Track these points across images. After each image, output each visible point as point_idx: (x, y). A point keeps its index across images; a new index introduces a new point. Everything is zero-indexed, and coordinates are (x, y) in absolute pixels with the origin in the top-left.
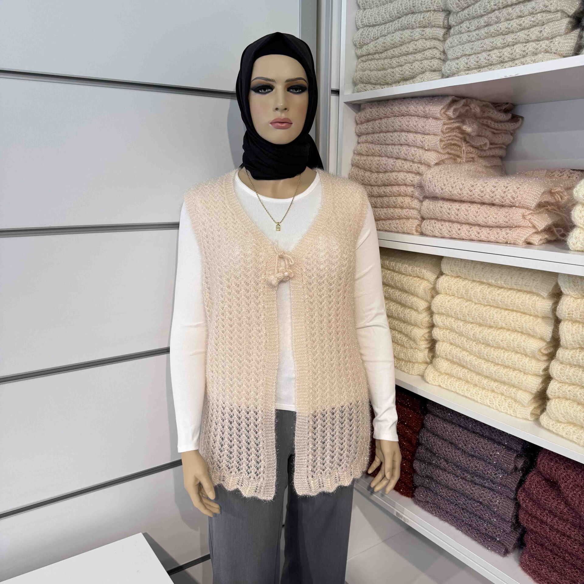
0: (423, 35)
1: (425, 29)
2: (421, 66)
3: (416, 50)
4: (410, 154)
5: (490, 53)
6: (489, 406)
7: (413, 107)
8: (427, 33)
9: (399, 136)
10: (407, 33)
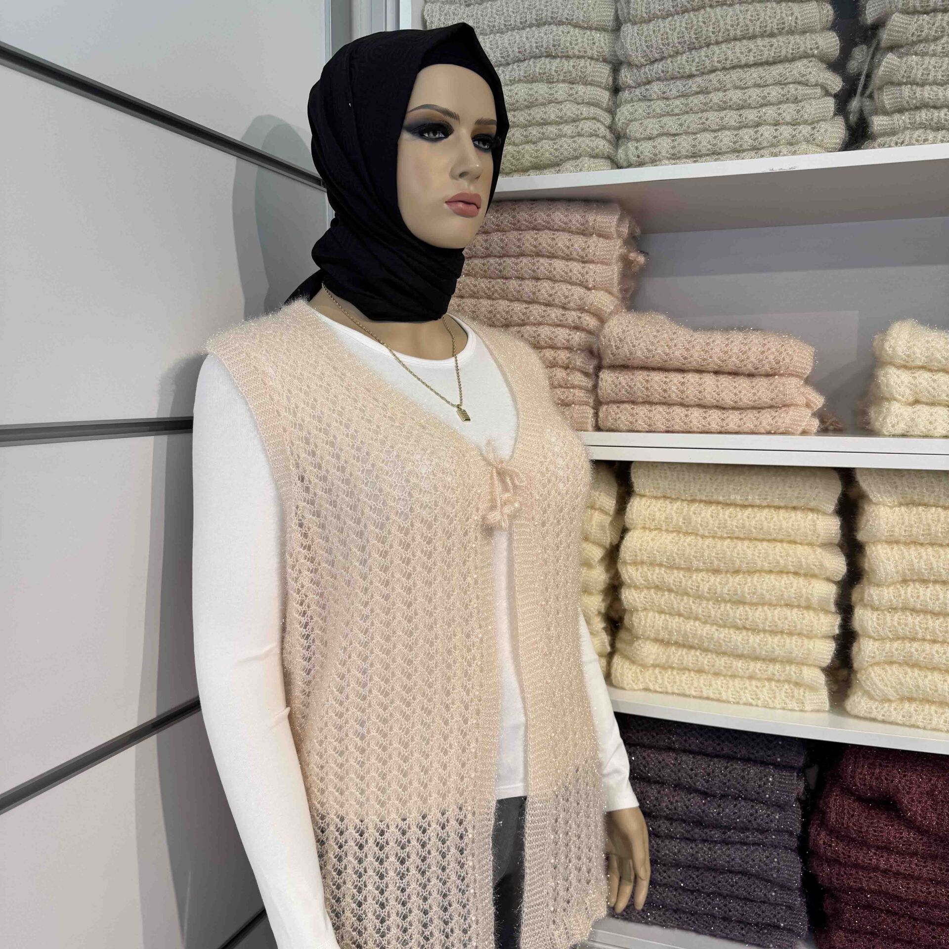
0: (571, 95)
1: (574, 86)
2: (574, 145)
3: (561, 118)
4: (559, 294)
5: (716, 135)
6: (751, 705)
7: (559, 216)
8: (580, 93)
9: (534, 264)
10: (541, 89)
